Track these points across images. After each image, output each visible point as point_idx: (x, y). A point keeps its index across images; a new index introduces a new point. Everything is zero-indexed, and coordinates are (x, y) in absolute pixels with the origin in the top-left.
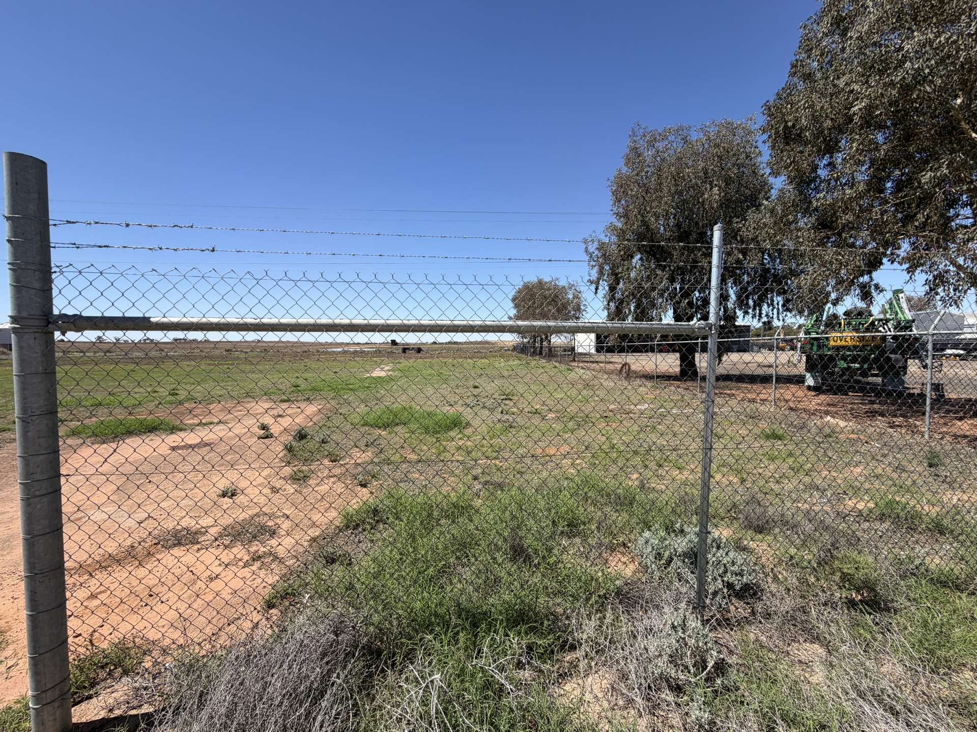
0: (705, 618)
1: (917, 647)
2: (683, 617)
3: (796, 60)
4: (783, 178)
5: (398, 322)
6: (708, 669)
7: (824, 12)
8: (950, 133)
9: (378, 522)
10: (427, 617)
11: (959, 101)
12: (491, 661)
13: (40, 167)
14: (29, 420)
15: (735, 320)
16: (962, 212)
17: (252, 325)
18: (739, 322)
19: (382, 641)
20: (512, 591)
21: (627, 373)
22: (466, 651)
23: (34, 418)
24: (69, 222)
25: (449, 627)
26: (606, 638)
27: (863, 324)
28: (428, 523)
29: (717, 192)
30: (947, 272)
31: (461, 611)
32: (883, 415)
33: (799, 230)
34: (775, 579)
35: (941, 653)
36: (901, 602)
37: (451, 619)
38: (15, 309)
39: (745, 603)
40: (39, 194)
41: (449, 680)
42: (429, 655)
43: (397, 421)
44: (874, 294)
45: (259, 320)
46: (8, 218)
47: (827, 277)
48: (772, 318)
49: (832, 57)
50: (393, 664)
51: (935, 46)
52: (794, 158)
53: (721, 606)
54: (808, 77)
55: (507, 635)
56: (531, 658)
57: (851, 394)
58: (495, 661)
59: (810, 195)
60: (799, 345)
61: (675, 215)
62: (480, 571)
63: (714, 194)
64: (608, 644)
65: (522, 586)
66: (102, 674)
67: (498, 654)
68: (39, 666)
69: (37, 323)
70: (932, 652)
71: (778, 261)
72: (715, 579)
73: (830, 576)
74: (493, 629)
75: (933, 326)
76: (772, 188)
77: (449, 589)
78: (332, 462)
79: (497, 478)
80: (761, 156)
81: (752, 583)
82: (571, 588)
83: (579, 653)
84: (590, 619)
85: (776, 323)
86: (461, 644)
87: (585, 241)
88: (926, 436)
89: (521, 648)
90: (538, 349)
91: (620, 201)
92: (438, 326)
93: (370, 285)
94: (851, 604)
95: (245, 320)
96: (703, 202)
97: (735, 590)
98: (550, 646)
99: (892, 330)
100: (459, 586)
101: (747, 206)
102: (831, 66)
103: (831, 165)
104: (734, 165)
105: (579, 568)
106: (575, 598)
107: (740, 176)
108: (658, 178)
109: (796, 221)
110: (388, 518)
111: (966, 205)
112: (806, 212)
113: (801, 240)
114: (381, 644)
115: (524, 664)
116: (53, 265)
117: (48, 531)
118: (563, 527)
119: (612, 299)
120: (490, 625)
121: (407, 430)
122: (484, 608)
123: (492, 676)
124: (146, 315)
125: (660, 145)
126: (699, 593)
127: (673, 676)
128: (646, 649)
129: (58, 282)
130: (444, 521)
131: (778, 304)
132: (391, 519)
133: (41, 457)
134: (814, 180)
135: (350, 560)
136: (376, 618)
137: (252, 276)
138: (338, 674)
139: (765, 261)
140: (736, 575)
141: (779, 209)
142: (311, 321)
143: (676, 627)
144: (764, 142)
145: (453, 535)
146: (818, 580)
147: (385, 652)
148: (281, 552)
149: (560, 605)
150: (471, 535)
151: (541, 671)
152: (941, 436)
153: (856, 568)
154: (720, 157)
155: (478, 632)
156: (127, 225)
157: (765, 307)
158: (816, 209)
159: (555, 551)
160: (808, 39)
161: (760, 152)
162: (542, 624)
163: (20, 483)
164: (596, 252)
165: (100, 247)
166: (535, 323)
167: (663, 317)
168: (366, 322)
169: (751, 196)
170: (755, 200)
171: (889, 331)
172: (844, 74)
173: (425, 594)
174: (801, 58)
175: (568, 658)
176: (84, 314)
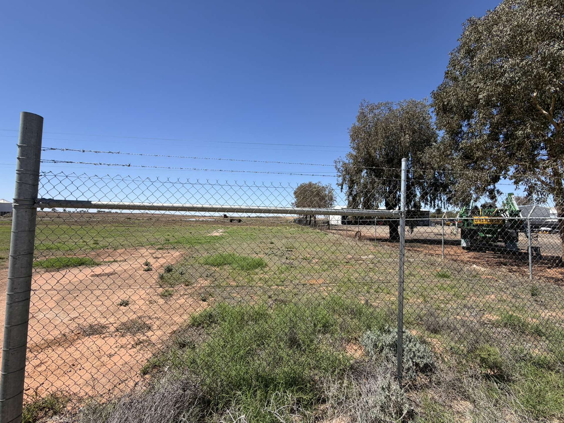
0: (403, 384)
1: (525, 403)
2: (388, 383)
3: (448, 70)
4: (443, 131)
5: (229, 207)
6: (403, 415)
7: (461, 47)
8: (532, 111)
9: (211, 322)
10: (239, 381)
11: (535, 94)
12: (275, 408)
13: (40, 119)
14: (17, 258)
15: (420, 208)
16: (541, 152)
17: (147, 206)
18: (422, 209)
19: (211, 396)
20: (289, 366)
21: (359, 237)
22: (261, 402)
23: (20, 256)
24: (52, 149)
25: (251, 387)
26: (343, 395)
27: (492, 212)
28: (241, 324)
29: (408, 137)
30: (536, 184)
31: (258, 377)
32: (505, 265)
33: (453, 159)
34: (443, 361)
35: (540, 407)
36: (516, 376)
37: (252, 382)
38: (17, 195)
39: (425, 375)
40: (38, 134)
41: (250, 419)
42: (239, 404)
43: (225, 262)
44: (497, 195)
45: (151, 204)
46: (19, 146)
47: (470, 185)
48: (441, 207)
49: (467, 70)
50: (217, 409)
51: (520, 66)
52: (448, 121)
53: (412, 377)
54: (455, 79)
55: (285, 392)
56: (299, 407)
57: (487, 252)
58: (278, 408)
59: (458, 141)
60: (457, 223)
61: (385, 149)
62: (271, 353)
63: (406, 139)
64: (344, 399)
65: (295, 363)
66: (41, 414)
67: (279, 404)
68: (4, 407)
69: (28, 203)
70: (534, 407)
71: (443, 175)
72: (408, 361)
73: (474, 360)
74: (277, 388)
75: (529, 215)
76: (438, 136)
77: (252, 363)
78: (186, 285)
79: (282, 297)
80: (432, 118)
81: (430, 363)
82: (324, 365)
83: (328, 405)
84: (334, 384)
85: (444, 210)
86: (258, 397)
87: (336, 162)
88: (531, 278)
89: (294, 400)
90: (308, 222)
91: (355, 141)
92: (251, 209)
93: (214, 186)
94: (487, 377)
95: (144, 204)
96: (400, 142)
97: (420, 367)
98: (311, 400)
99: (508, 216)
100: (258, 362)
101: (425, 145)
102: (467, 74)
103: (469, 125)
104: (417, 123)
105: (329, 352)
106: (326, 370)
107: (420, 129)
108: (376, 129)
109: (451, 154)
110: (217, 320)
111: (543, 148)
112: (457, 150)
113: (455, 165)
114: (210, 397)
115: (295, 411)
116: (40, 171)
117: (20, 323)
118: (320, 327)
119: (351, 194)
120: (275, 386)
121: (231, 268)
122: (272, 376)
123: (276, 418)
124: (89, 200)
125: (377, 112)
126: (398, 369)
127: (382, 419)
128: (367, 402)
129: (42, 180)
130: (251, 322)
131: (444, 200)
132: (219, 321)
133: (21, 279)
134: (460, 133)
135: (194, 345)
136: (208, 381)
137: (150, 180)
138: (184, 415)
139: (436, 175)
140: (421, 358)
141: (442, 147)
142: (181, 205)
143: (384, 389)
144: (432, 112)
145: (256, 331)
146: (467, 362)
147: (213, 402)
148: (154, 339)
149: (317, 375)
150: (267, 332)
151: (305, 416)
152: (539, 278)
153: (489, 355)
154: (409, 119)
155: (269, 390)
156: (84, 151)
157: (436, 201)
158: (462, 148)
159: (315, 342)
160: (453, 60)
161: (431, 117)
162: (306, 386)
163: (8, 294)
164: (342, 168)
165: (68, 162)
166: (304, 209)
167: (379, 205)
168: (211, 206)
169: (427, 140)
170: (429, 142)
171: (506, 216)
172: (473, 79)
173: (238, 366)
174: (450, 69)
175: (322, 407)
176: (55, 199)
